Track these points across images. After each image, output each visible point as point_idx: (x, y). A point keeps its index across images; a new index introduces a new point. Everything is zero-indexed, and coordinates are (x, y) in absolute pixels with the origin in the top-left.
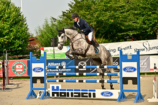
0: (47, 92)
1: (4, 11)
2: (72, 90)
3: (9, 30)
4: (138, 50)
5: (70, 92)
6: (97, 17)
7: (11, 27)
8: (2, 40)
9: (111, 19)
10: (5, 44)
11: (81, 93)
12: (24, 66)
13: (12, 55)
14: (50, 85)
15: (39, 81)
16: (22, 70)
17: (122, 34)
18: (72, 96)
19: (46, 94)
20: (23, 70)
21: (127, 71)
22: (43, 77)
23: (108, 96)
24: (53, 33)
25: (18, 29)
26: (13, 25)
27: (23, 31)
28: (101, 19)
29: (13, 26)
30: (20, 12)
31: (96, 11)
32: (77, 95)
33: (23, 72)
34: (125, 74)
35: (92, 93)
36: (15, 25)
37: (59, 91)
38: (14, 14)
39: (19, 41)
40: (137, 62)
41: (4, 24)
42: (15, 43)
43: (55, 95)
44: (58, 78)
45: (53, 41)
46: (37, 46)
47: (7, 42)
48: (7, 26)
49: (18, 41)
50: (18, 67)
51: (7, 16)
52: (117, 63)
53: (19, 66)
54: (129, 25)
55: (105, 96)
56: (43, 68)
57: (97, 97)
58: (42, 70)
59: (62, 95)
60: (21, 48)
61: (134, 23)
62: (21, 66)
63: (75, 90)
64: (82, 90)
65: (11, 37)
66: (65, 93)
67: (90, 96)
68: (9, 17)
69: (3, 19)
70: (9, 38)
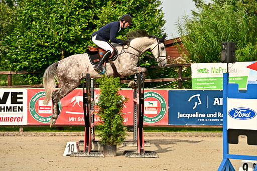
12: (162, 102)
15: (243, 140)
16: (156, 112)
20: (158, 113)
24: (218, 32)
25: (145, 20)
26: (134, 12)
27: (154, 27)
29: (134, 15)
33: (159, 117)
36: (138, 12)
41: (115, 8)
45: (227, 51)
46: (182, 59)
48: (121, 13)
50: (149, 105)
53: (151, 102)
60: (149, 64)
62: (155, 104)
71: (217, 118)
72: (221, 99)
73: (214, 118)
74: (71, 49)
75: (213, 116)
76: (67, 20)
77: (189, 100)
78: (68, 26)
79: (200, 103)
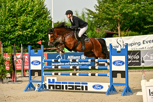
0: (44, 84)
1: (28, 4)
2: (67, 83)
3: (32, 23)
4: (126, 44)
5: (65, 85)
6: (121, 10)
7: (34, 20)
8: (25, 32)
9: (136, 12)
10: (28, 36)
11: (75, 86)
12: (44, 59)
13: (36, 48)
14: (47, 77)
17: (149, 26)
18: (66, 89)
19: (42, 87)
21: (117, 65)
22: (40, 70)
23: (99, 89)
25: (42, 22)
27: (46, 24)
28: (125, 12)
29: (36, 19)
30: (45, 5)
31: (120, 4)
32: (71, 87)
34: (115, 68)
35: (84, 85)
36: (38, 18)
37: (55, 84)
38: (37, 7)
39: (43, 34)
40: (125, 56)
42: (38, 36)
43: (52, 87)
44: (78, 71)
47: (30, 35)
48: (30, 19)
49: (41, 34)
51: (30, 9)
52: (138, 57)
55: (96, 89)
56: (40, 61)
57: (89, 90)
58: (40, 63)
59: (58, 88)
60: (44, 41)
63: (69, 83)
64: (76, 83)
65: (34, 30)
66: (60, 86)
67: (83, 89)
68: (32, 10)
69: (27, 12)
70: (32, 31)
71: (69, 65)
72: (71, 56)
73: (68, 65)
74: (7, 36)
75: (68, 64)
76: (4, 23)
77: (57, 57)
78: (6, 25)
79: (62, 58)
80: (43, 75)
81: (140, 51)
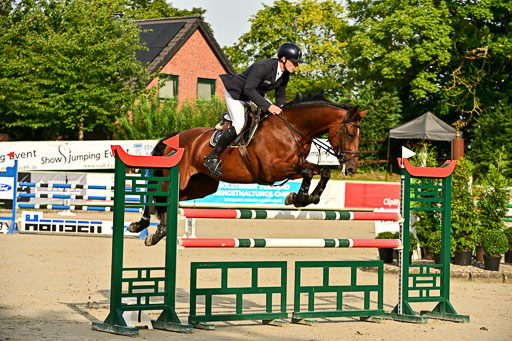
2: (62, 222)
11: (78, 226)
17: (14, 124)
18: (61, 230)
22: (11, 201)
32: (71, 228)
35: (96, 226)
37: (39, 223)
43: (31, 228)
54: (33, 108)
56: (12, 186)
57: (103, 232)
58: (10, 188)
59: (45, 229)
61: (42, 103)
63: (67, 222)
64: (80, 222)
66: (49, 226)
67: (92, 231)
80: (17, 207)
81: (29, 174)
